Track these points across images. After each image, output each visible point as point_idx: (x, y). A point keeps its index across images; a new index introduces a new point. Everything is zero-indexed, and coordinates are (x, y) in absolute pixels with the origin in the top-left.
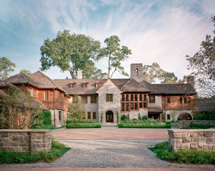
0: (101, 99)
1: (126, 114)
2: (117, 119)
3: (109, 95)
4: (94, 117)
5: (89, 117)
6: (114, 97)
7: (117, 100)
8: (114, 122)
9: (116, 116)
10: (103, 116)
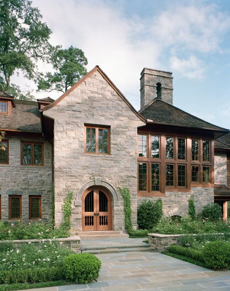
0: (63, 142)
1: (153, 198)
2: (123, 217)
3: (97, 129)
4: (35, 213)
5: (15, 212)
6: (115, 139)
7: (125, 148)
8: (116, 227)
9: (122, 207)
10: (73, 206)
